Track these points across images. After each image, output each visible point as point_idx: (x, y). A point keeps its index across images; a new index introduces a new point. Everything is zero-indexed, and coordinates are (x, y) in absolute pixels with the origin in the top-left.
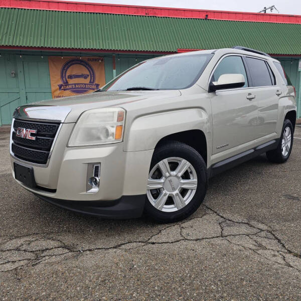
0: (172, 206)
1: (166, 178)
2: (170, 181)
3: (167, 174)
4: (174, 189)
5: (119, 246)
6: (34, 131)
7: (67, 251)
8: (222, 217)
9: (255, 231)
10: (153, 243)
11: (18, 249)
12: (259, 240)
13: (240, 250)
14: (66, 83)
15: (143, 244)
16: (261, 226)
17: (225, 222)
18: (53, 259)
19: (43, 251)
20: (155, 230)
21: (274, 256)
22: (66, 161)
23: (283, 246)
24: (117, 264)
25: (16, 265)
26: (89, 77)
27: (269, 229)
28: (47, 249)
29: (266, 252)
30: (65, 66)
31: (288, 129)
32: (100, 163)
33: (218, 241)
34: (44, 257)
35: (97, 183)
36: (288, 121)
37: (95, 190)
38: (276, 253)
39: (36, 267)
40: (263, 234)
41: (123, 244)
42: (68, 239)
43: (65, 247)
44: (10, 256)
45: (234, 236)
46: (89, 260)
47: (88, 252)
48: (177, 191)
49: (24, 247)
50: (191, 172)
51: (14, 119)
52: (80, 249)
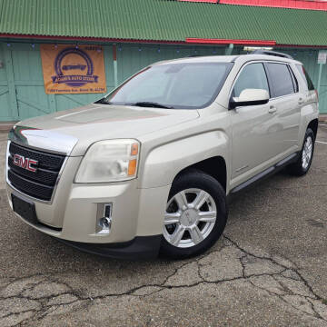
0: (189, 240)
1: (183, 211)
2: (188, 214)
3: (184, 207)
4: (191, 223)
5: (133, 290)
6: (35, 162)
7: (75, 298)
8: (242, 250)
9: (279, 269)
10: (170, 287)
11: (20, 296)
12: (284, 281)
13: (265, 296)
14: (61, 75)
15: (159, 289)
16: (285, 263)
17: (245, 257)
18: (61, 310)
19: (49, 298)
20: (170, 269)
21: (302, 303)
22: (73, 199)
23: (311, 290)
24: (132, 316)
25: (21, 318)
26: (87, 69)
27: (294, 266)
28: (53, 296)
29: (293, 297)
30: (59, 55)
31: (309, 139)
32: (111, 203)
33: (240, 284)
34: (51, 306)
35: (108, 225)
36: (310, 130)
37: (105, 231)
38: (304, 300)
39: (42, 321)
40: (288, 273)
41: (137, 288)
42: (76, 282)
43: (73, 293)
44: (12, 306)
45: (258, 276)
46: (101, 311)
47: (99, 300)
48: (194, 225)
49: (28, 293)
50: (210, 204)
51: (9, 142)
52: (90, 295)
